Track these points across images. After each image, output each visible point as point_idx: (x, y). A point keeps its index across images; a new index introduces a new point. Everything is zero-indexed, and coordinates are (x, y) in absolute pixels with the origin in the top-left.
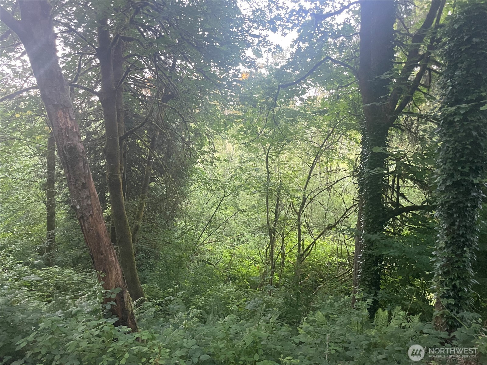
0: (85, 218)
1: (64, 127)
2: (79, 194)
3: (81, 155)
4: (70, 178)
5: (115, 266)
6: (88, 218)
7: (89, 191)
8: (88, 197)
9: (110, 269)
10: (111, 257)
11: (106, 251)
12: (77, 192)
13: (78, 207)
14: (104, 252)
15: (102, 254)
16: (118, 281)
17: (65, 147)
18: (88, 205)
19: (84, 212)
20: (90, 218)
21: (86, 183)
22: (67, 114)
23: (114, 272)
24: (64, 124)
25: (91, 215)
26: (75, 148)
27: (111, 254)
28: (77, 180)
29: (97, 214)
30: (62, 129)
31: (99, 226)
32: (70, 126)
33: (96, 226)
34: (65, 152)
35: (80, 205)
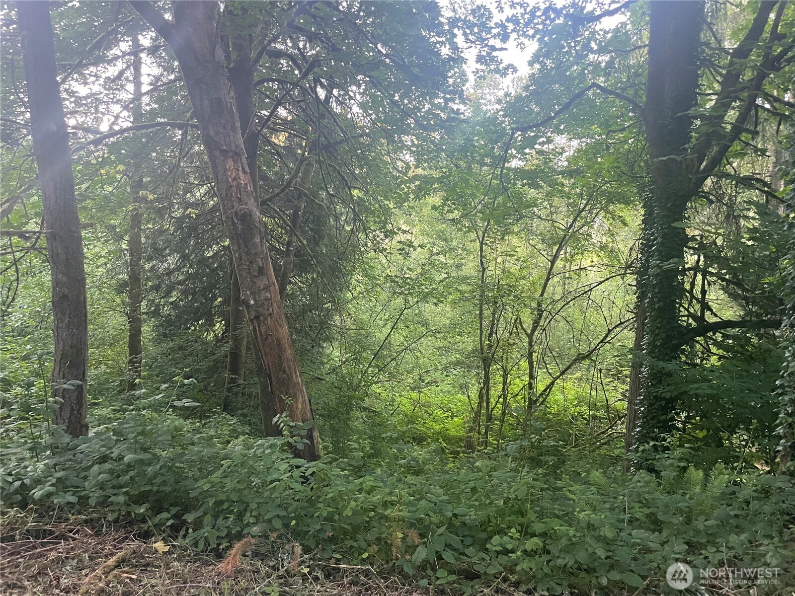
0: (262, 318)
1: (235, 183)
2: (255, 282)
3: (258, 225)
4: (241, 259)
5: (301, 391)
6: (266, 319)
7: (268, 279)
8: (267, 288)
9: (295, 395)
10: (297, 376)
11: (289, 367)
12: (251, 280)
13: (252, 302)
14: (287, 369)
15: (284, 372)
16: (305, 413)
17: (236, 214)
18: (267, 299)
19: (261, 310)
20: (269, 320)
21: (263, 267)
22: (240, 164)
23: (300, 400)
24: (234, 179)
25: (270, 314)
26: (251, 215)
27: (296, 373)
28: (251, 262)
29: (277, 312)
30: (231, 187)
31: (280, 330)
32: (242, 182)
33: (276, 330)
34: (235, 220)
35: (254, 300)
